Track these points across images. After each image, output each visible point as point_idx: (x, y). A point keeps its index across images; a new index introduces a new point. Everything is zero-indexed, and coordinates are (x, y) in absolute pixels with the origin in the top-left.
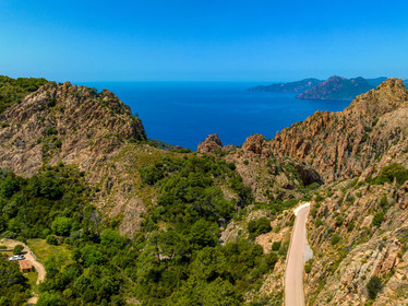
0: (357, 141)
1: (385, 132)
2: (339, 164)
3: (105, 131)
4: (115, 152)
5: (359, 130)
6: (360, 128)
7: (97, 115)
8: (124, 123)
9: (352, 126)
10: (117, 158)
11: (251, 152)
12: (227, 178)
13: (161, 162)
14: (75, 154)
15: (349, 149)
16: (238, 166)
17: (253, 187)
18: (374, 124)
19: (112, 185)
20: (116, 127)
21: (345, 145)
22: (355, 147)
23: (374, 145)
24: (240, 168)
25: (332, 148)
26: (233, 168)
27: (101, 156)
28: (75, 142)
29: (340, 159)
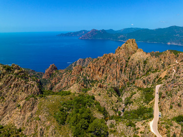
0: (124, 67)
1: (134, 62)
2: (118, 77)
3: (24, 95)
4: (36, 108)
5: (124, 62)
6: (124, 61)
7: (16, 85)
8: (33, 86)
9: (121, 60)
10: (38, 112)
11: (99, 88)
12: (95, 106)
13: (62, 107)
14: (8, 115)
15: (121, 70)
16: (95, 97)
17: (106, 106)
18: (129, 59)
19: (43, 133)
20: (29, 90)
21: (119, 69)
22: (123, 69)
23: (131, 68)
24: (97, 98)
25: (114, 70)
26: (94, 99)
27: (29, 114)
28: (6, 107)
29: (118, 75)
